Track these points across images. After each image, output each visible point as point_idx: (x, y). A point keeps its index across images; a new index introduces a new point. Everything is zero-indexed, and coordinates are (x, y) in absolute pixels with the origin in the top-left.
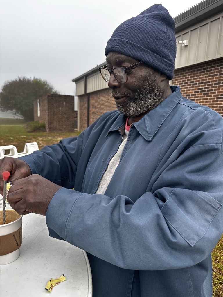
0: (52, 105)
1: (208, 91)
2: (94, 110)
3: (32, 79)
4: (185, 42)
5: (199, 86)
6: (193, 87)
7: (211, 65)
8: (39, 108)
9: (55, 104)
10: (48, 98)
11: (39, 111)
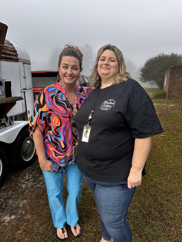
3: (170, 54)
8: (166, 78)
9: (176, 75)
10: (171, 69)
11: (165, 81)
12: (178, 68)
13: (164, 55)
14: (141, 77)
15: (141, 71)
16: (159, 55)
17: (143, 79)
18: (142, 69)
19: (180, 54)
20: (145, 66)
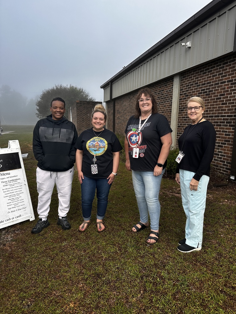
0: (80, 111)
1: (209, 92)
2: (119, 115)
3: (69, 87)
4: (189, 44)
5: (202, 87)
6: (197, 89)
7: (212, 65)
8: (71, 115)
9: (83, 111)
10: (77, 105)
11: (71, 118)
12: (84, 104)
13: (62, 87)
14: (38, 113)
15: (38, 106)
16: (56, 87)
17: (42, 116)
18: (38, 102)
19: (80, 88)
20: (41, 99)
